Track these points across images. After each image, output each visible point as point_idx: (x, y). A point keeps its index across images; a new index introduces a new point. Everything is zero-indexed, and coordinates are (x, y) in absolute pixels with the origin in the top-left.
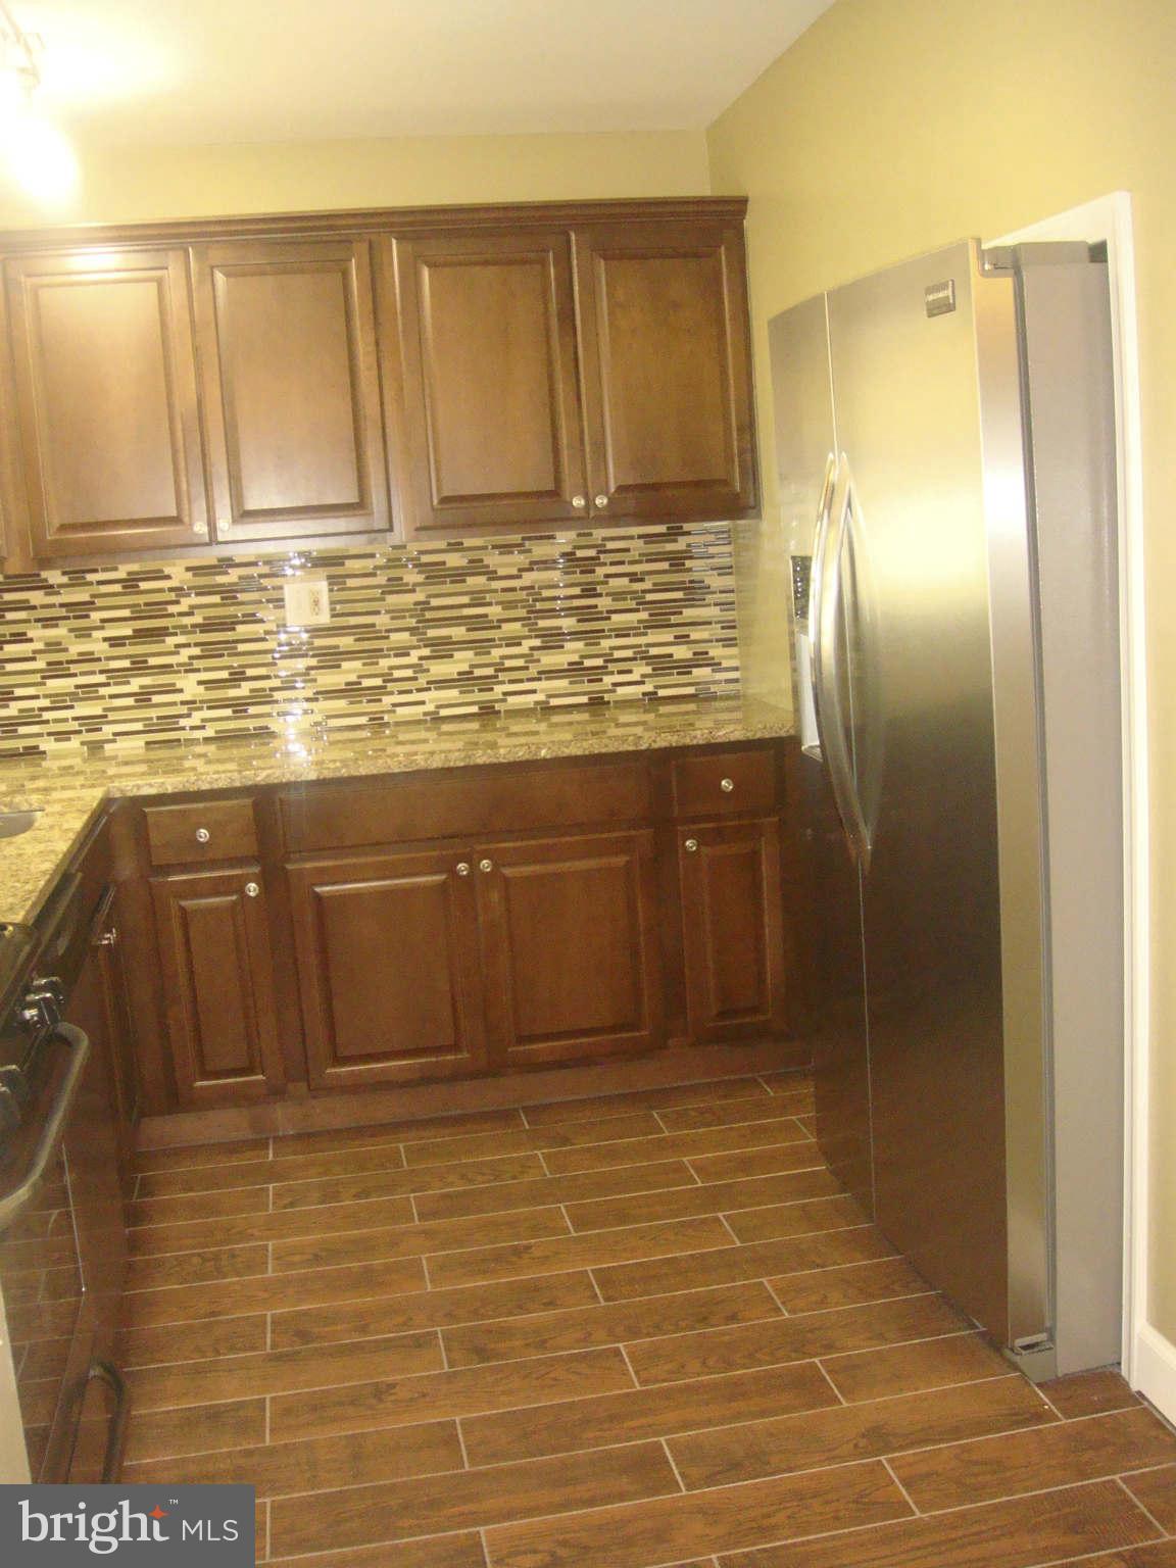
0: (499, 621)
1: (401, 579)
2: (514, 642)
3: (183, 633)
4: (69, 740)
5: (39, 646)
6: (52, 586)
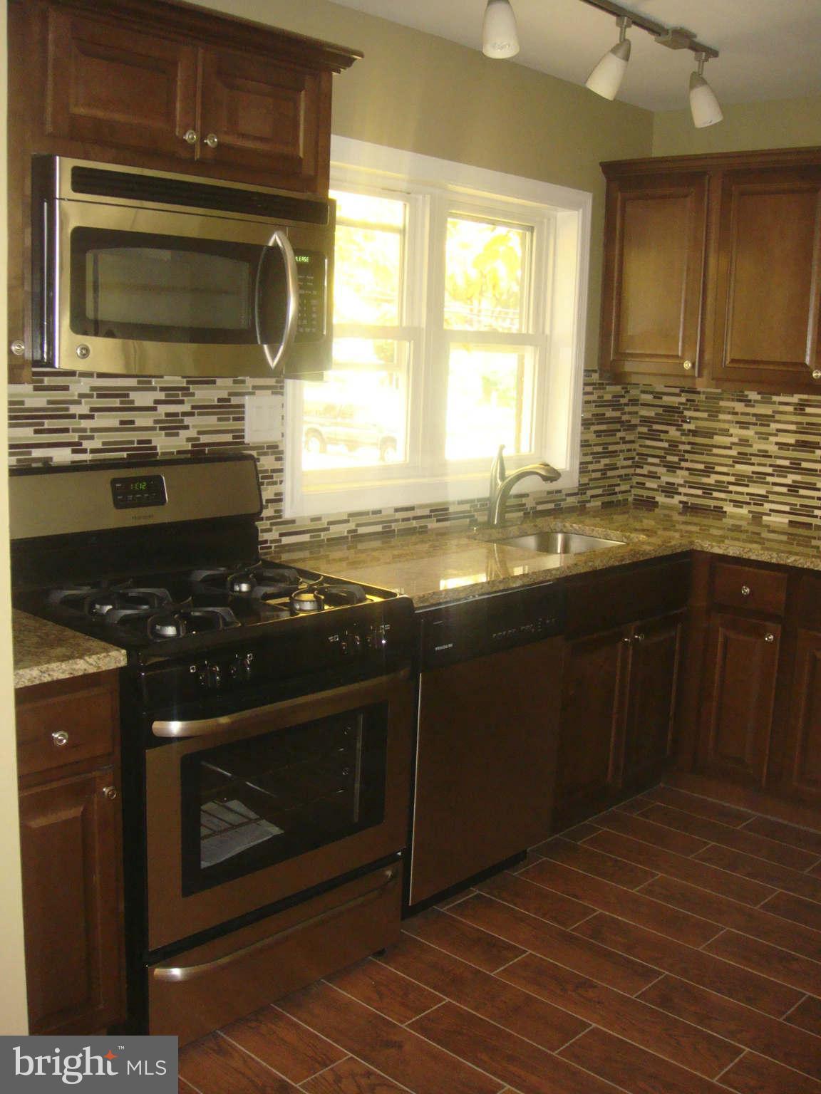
4: (741, 507)
5: (735, 440)
6: (750, 401)
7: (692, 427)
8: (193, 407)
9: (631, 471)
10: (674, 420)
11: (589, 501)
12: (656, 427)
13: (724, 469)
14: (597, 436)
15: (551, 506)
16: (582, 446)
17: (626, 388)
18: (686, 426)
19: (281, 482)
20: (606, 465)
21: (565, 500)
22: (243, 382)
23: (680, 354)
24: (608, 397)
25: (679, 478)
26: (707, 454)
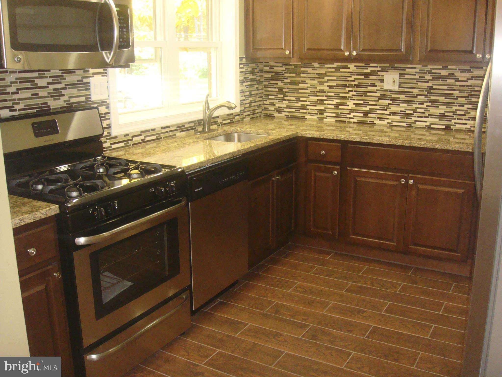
0: (457, 97)
1: (424, 77)
2: (462, 105)
3: (351, 87)
4: (314, 116)
5: (309, 85)
6: (315, 67)
7: (288, 81)
8: (66, 85)
9: (261, 103)
10: (280, 78)
11: (245, 118)
12: (272, 82)
13: (305, 99)
14: (246, 88)
15: (229, 121)
16: (240, 93)
17: (258, 65)
18: (286, 81)
19: (109, 119)
20: (251, 101)
21: (234, 118)
22: (88, 71)
23: (283, 48)
24: (250, 69)
25: (284, 104)
26: (297, 93)
